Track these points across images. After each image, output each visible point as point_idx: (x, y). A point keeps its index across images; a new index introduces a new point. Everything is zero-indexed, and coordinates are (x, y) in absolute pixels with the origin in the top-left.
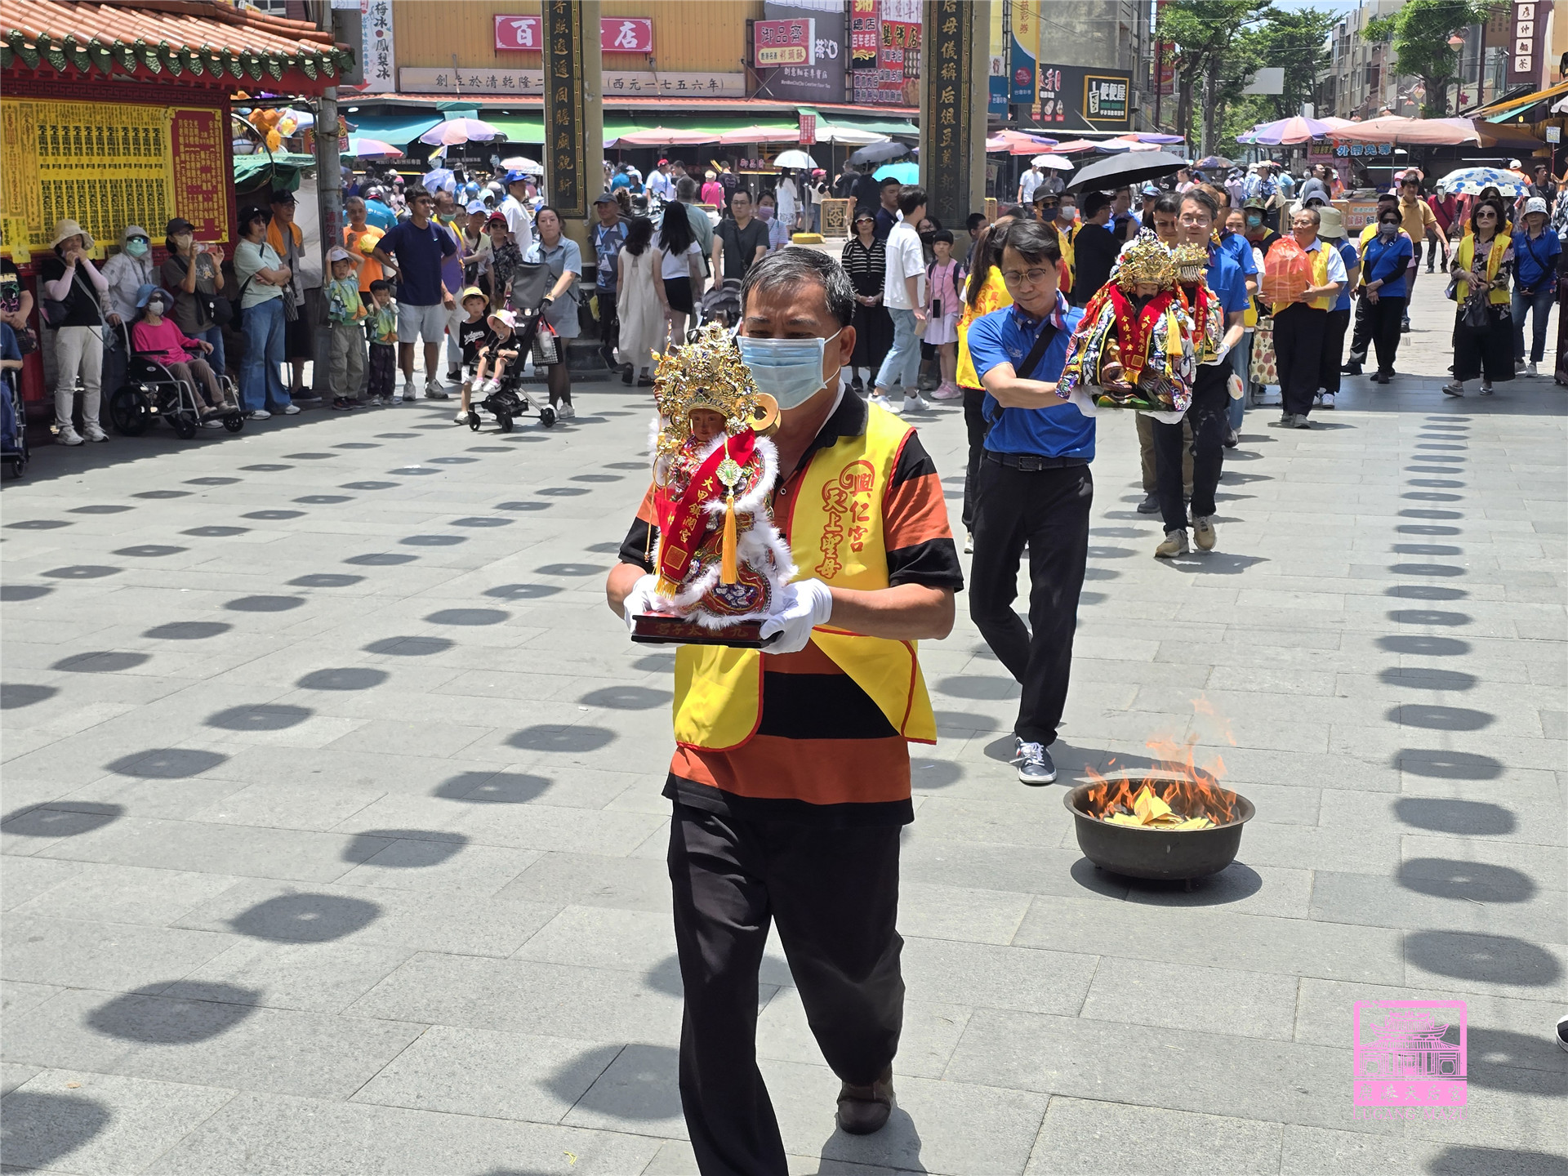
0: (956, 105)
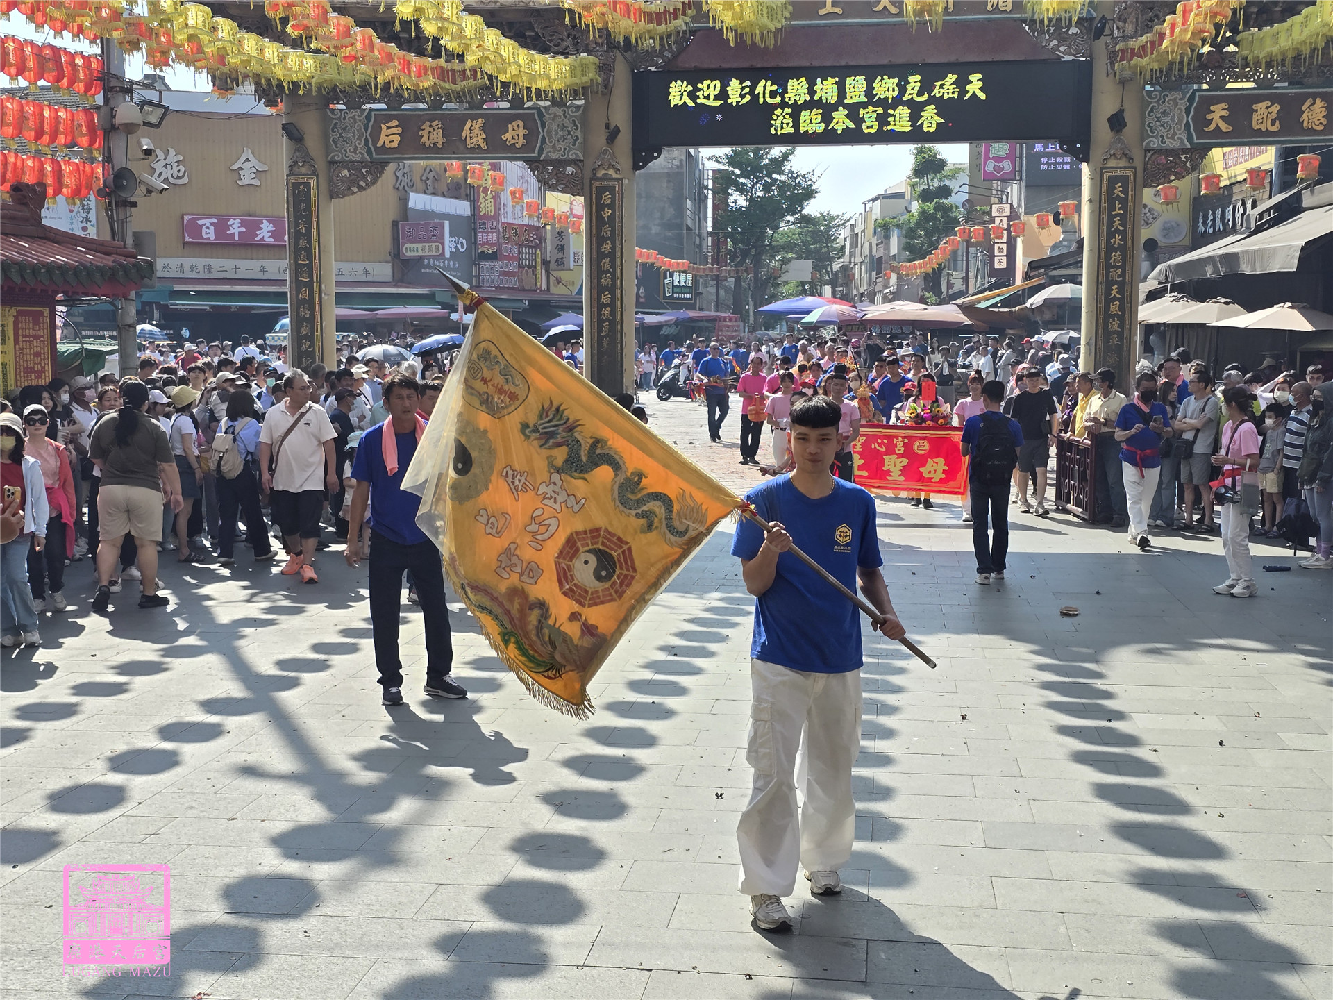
0: (612, 305)
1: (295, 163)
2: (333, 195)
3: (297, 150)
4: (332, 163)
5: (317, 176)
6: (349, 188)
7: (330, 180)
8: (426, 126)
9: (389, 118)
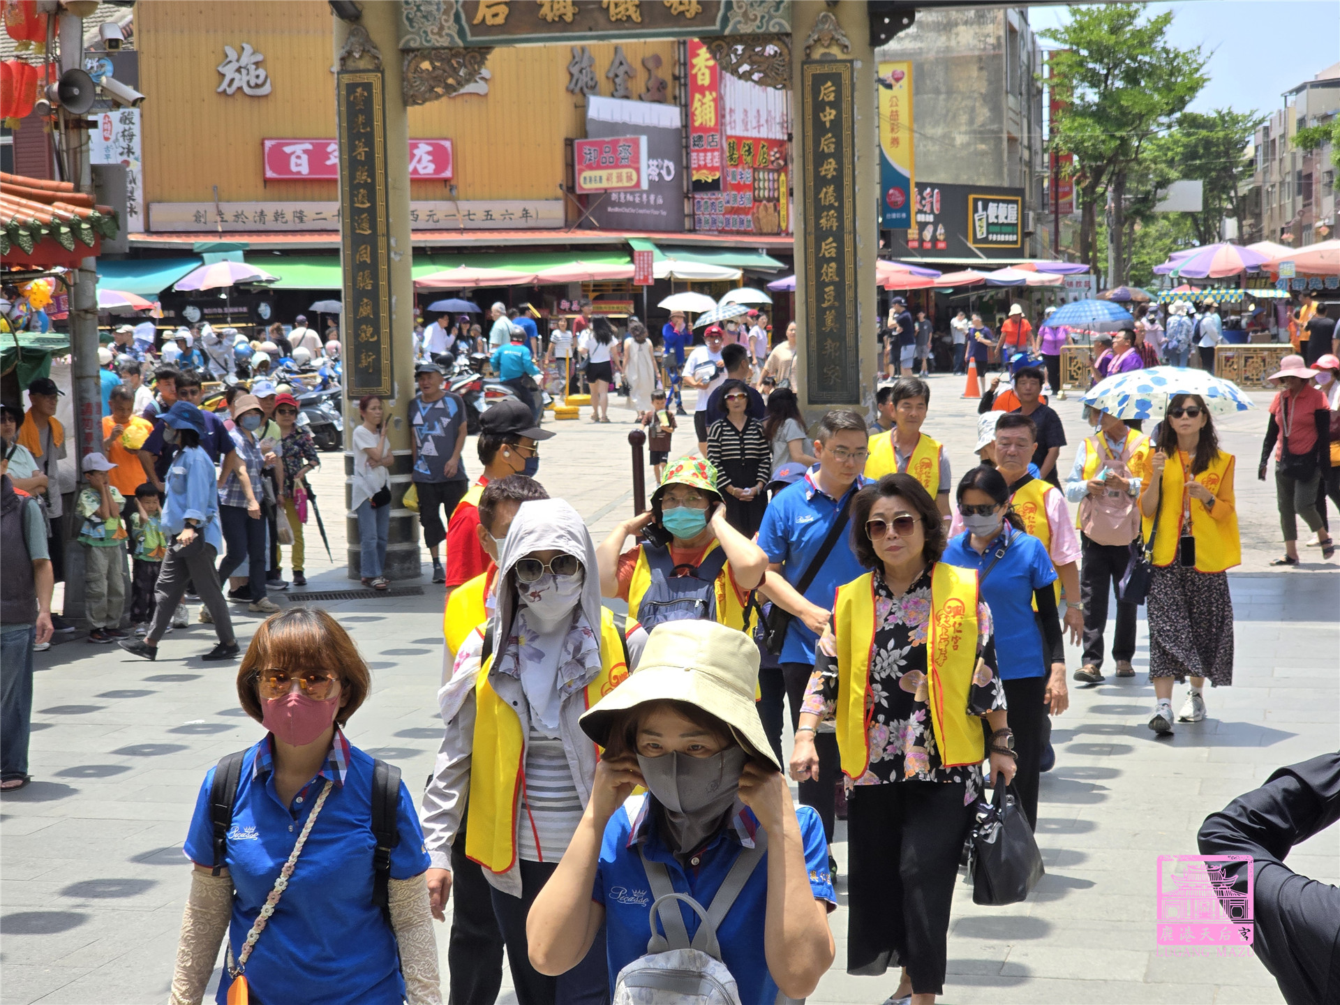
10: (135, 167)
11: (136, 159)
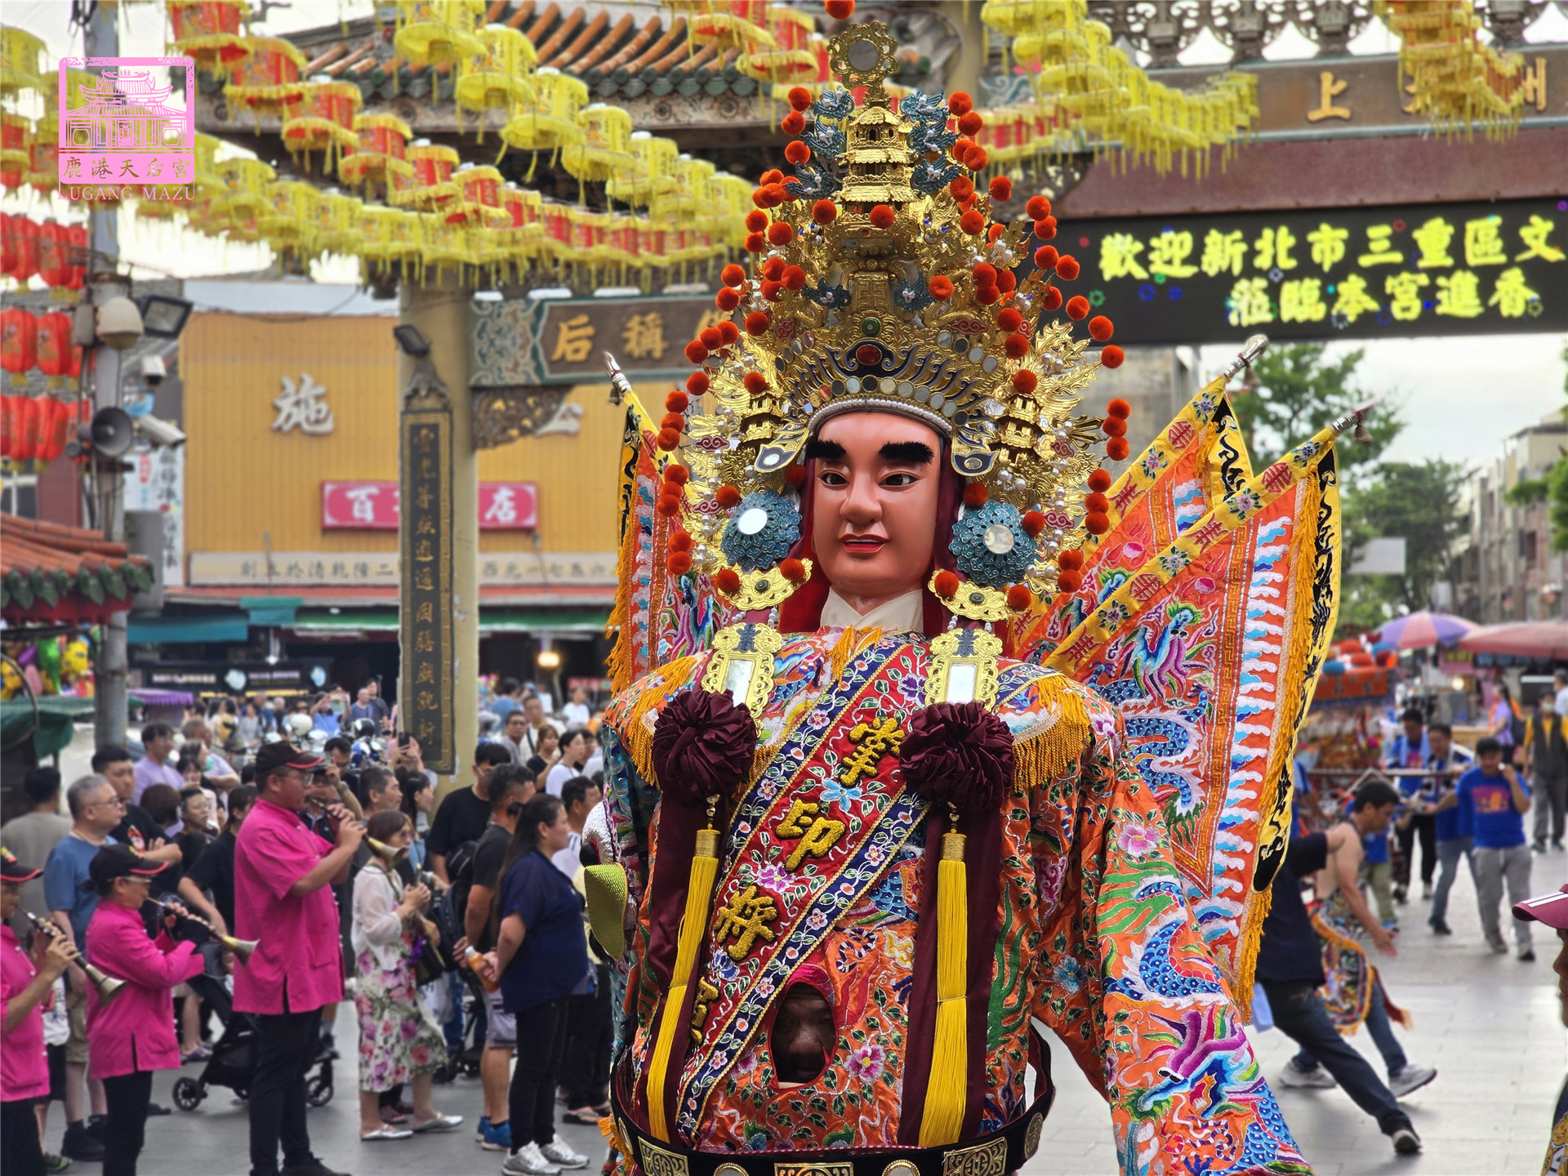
1: (416, 392)
2: (477, 442)
3: (418, 370)
4: (477, 390)
5: (451, 412)
6: (504, 430)
7: (472, 418)
8: (634, 322)
9: (572, 312)
10: (176, 511)
11: (178, 503)
